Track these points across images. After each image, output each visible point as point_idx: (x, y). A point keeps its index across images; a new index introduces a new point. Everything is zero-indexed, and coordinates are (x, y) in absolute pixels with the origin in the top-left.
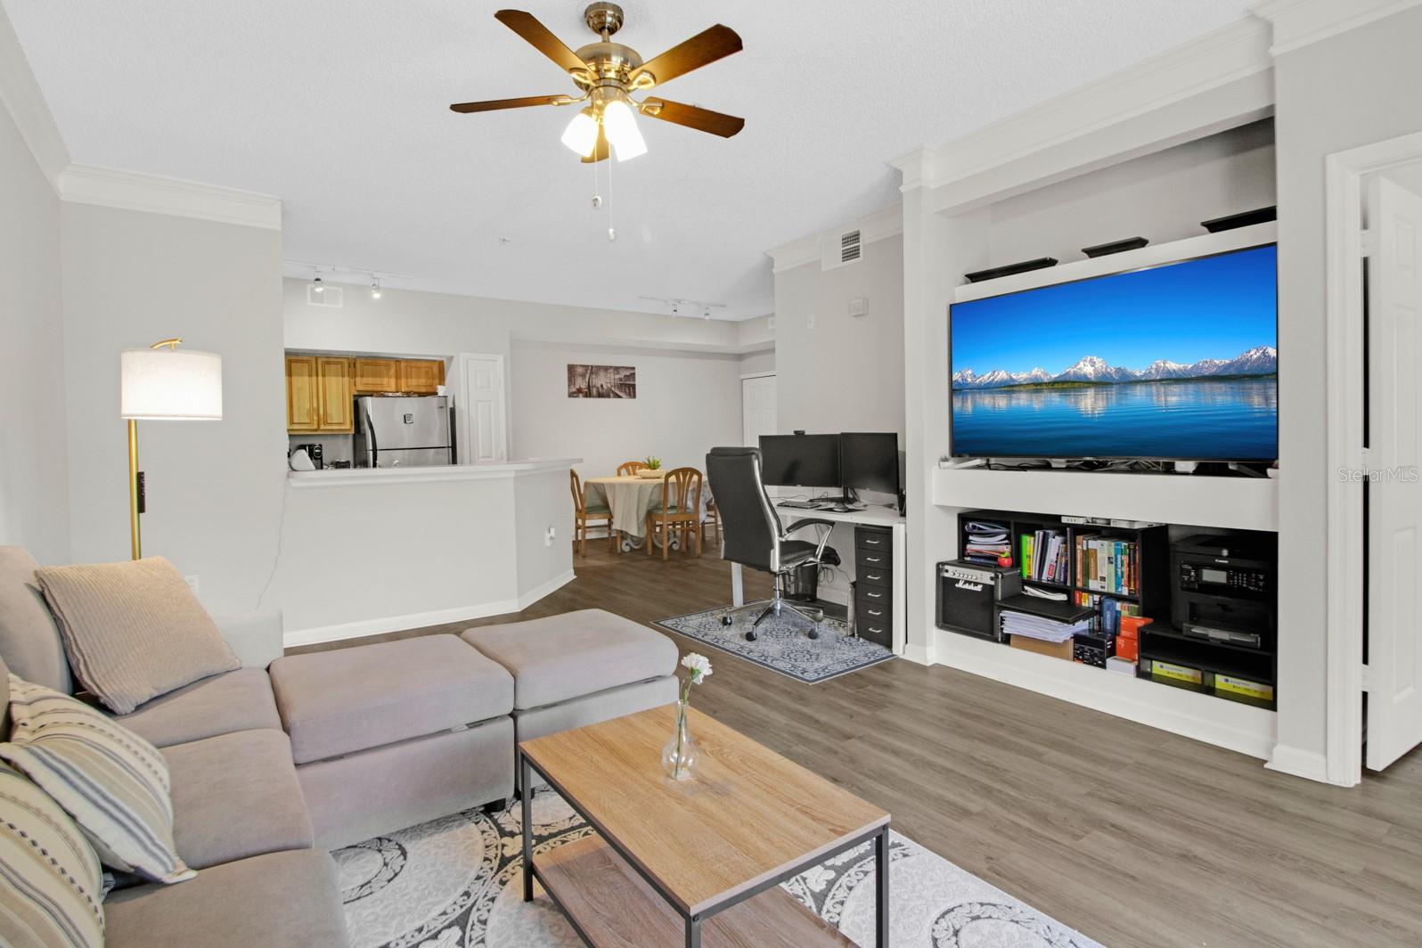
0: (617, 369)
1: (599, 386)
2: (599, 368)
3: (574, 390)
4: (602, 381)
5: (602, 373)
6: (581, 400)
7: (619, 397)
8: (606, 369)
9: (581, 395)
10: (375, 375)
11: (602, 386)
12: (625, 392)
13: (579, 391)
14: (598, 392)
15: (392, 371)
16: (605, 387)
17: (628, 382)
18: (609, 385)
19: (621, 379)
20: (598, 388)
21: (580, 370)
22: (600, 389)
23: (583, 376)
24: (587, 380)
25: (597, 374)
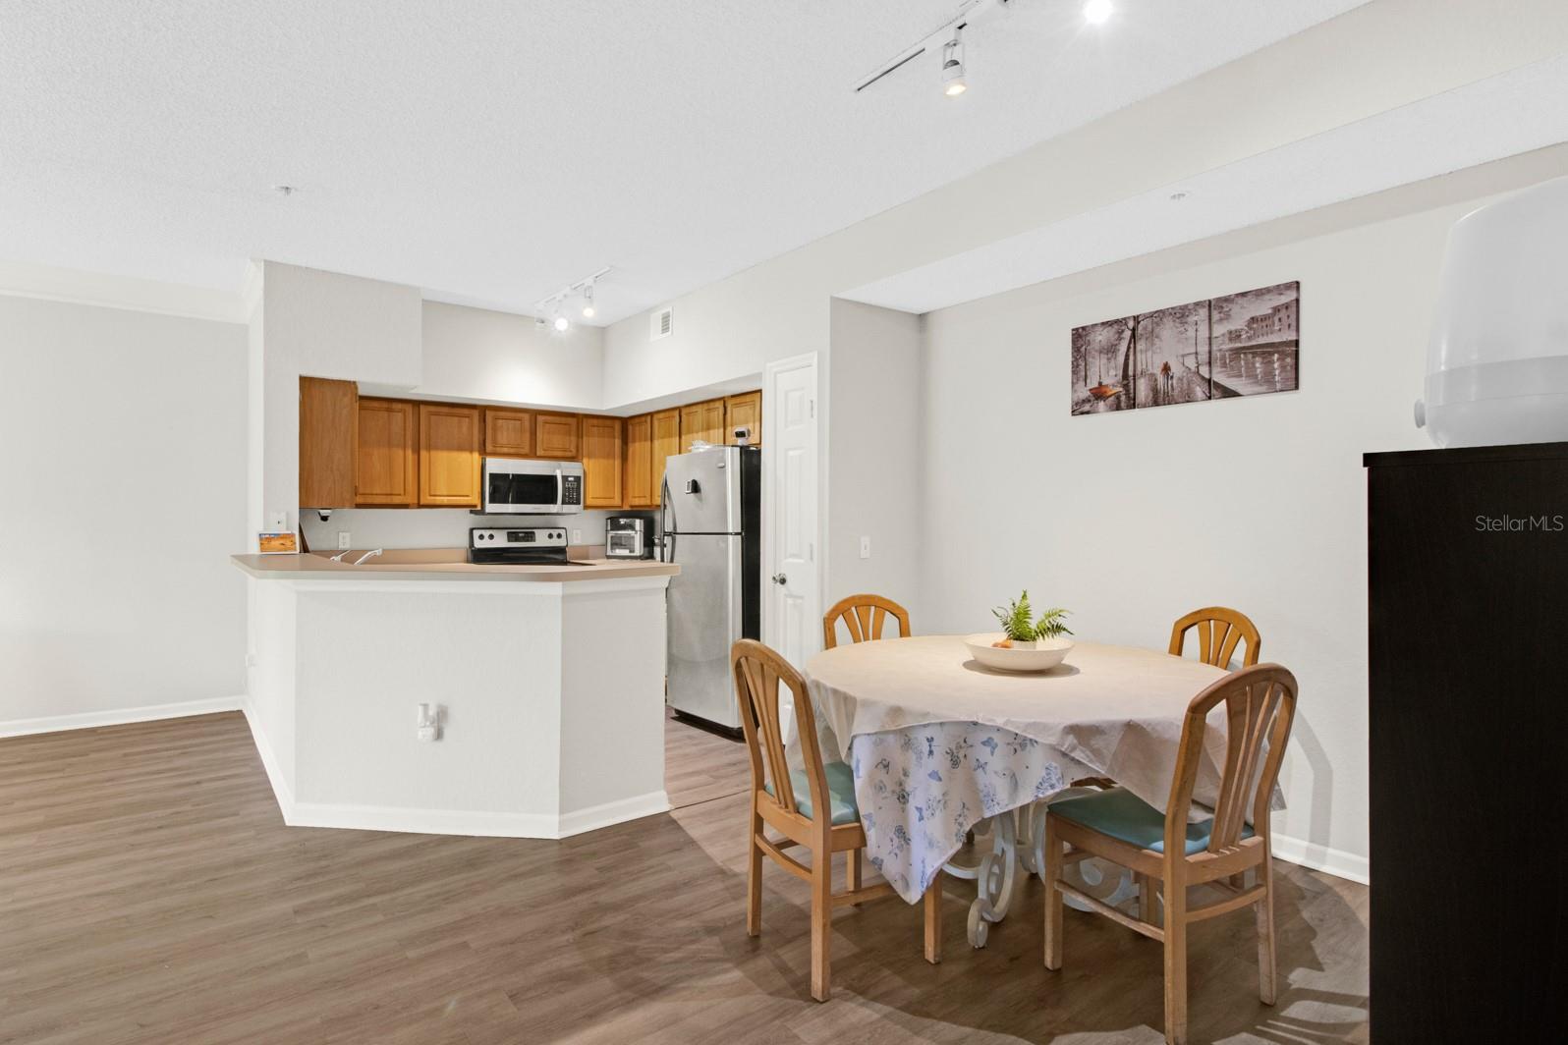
0: (1217, 307)
1: (1158, 371)
2: (1159, 316)
3: (1084, 393)
4: (1169, 352)
5: (1168, 331)
6: (1105, 420)
7: (1234, 394)
8: (1181, 314)
9: (1101, 404)
11: (1166, 369)
12: (1251, 375)
13: (1099, 394)
14: (1155, 391)
16: (1176, 370)
17: (1262, 340)
18: (1191, 363)
19: (1235, 336)
20: (1153, 378)
21: (1101, 337)
22: (1161, 379)
23: (1110, 350)
24: (1121, 359)
25: (1152, 335)
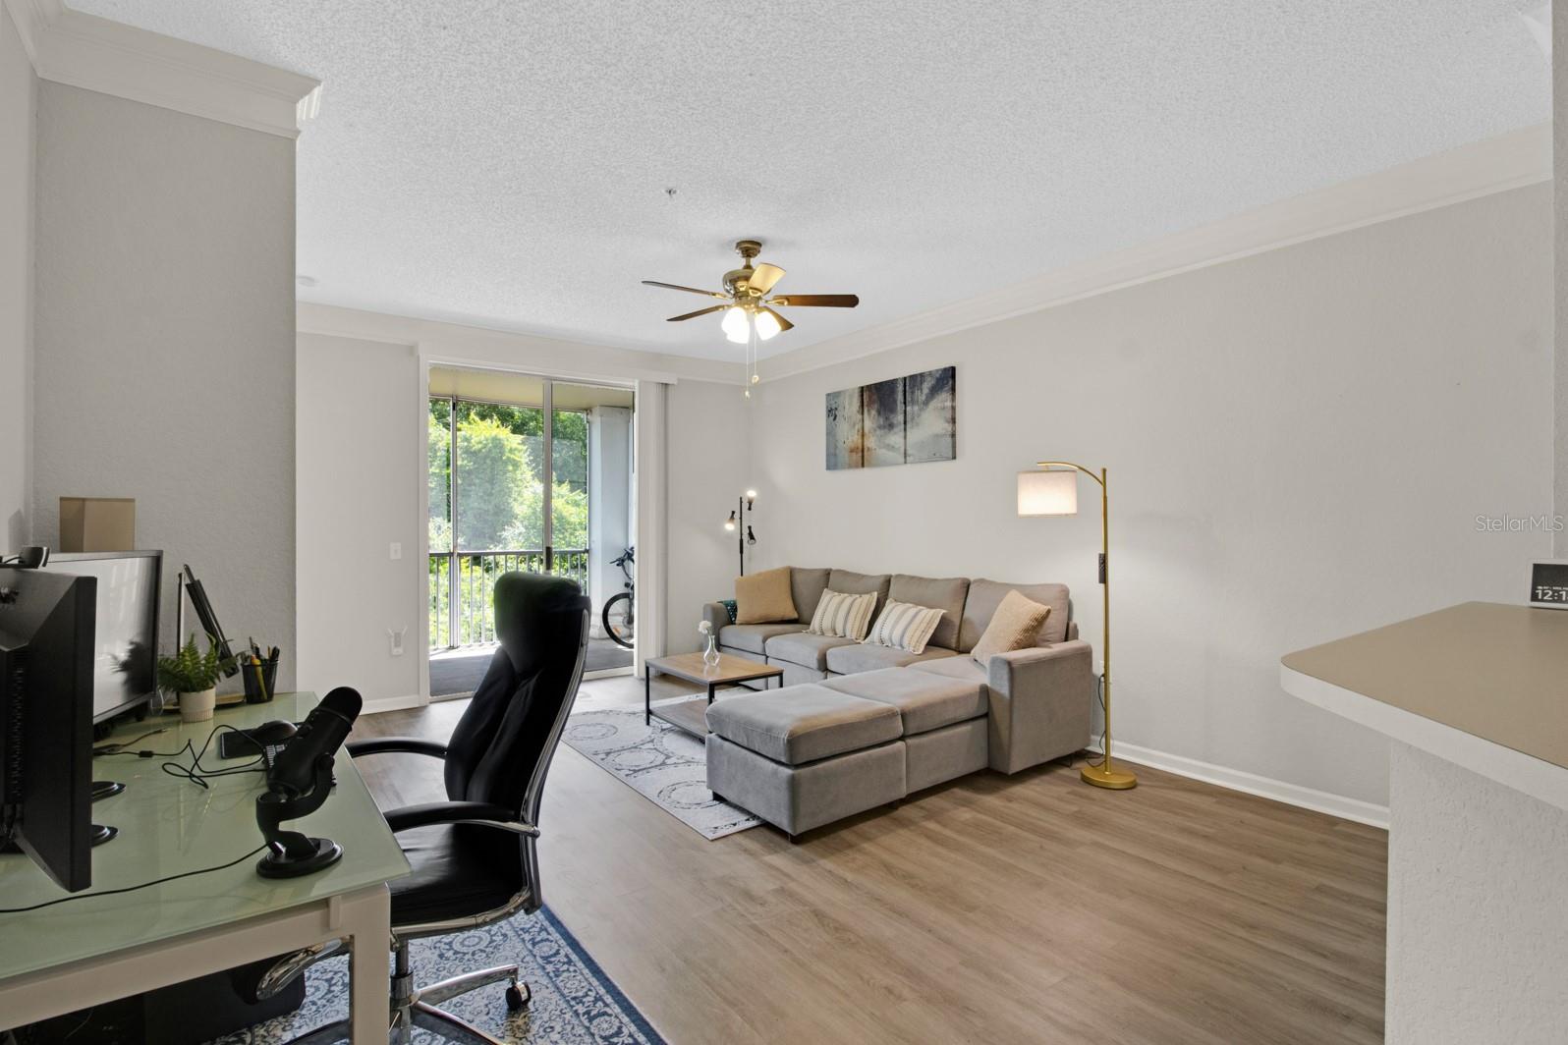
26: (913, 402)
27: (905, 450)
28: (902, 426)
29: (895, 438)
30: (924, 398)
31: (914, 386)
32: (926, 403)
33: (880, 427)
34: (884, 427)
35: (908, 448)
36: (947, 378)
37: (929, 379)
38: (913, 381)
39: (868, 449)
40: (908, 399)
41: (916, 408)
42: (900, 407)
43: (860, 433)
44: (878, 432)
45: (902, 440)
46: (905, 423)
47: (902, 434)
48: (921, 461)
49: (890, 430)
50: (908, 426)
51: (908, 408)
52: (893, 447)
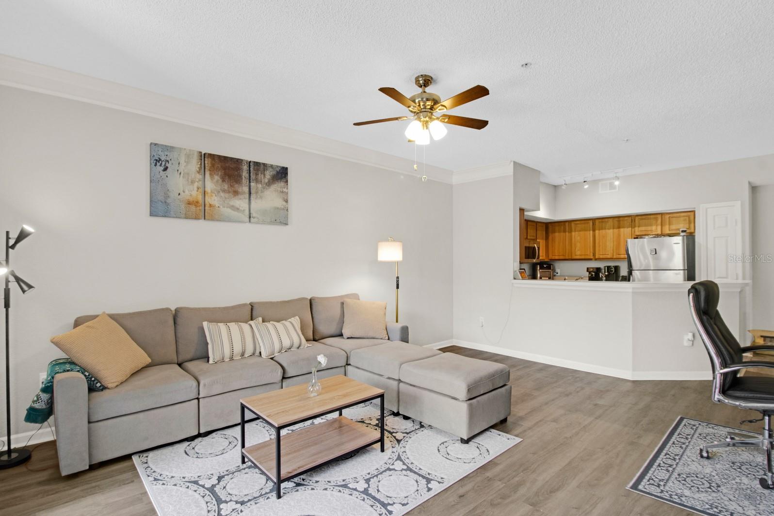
10: (646, 225)
15: (659, 221)
26: (257, 181)
27: (250, 214)
28: (247, 196)
29: (241, 203)
30: (266, 181)
31: (258, 170)
32: (269, 184)
33: (224, 191)
34: (229, 192)
35: (252, 212)
36: (282, 174)
37: (271, 169)
38: (258, 167)
39: (210, 205)
40: (253, 177)
41: (260, 186)
42: (245, 181)
43: (201, 190)
44: (222, 194)
45: (247, 206)
46: (250, 193)
47: (247, 200)
48: (264, 222)
49: (235, 196)
50: (253, 196)
51: (252, 184)
52: (238, 209)
